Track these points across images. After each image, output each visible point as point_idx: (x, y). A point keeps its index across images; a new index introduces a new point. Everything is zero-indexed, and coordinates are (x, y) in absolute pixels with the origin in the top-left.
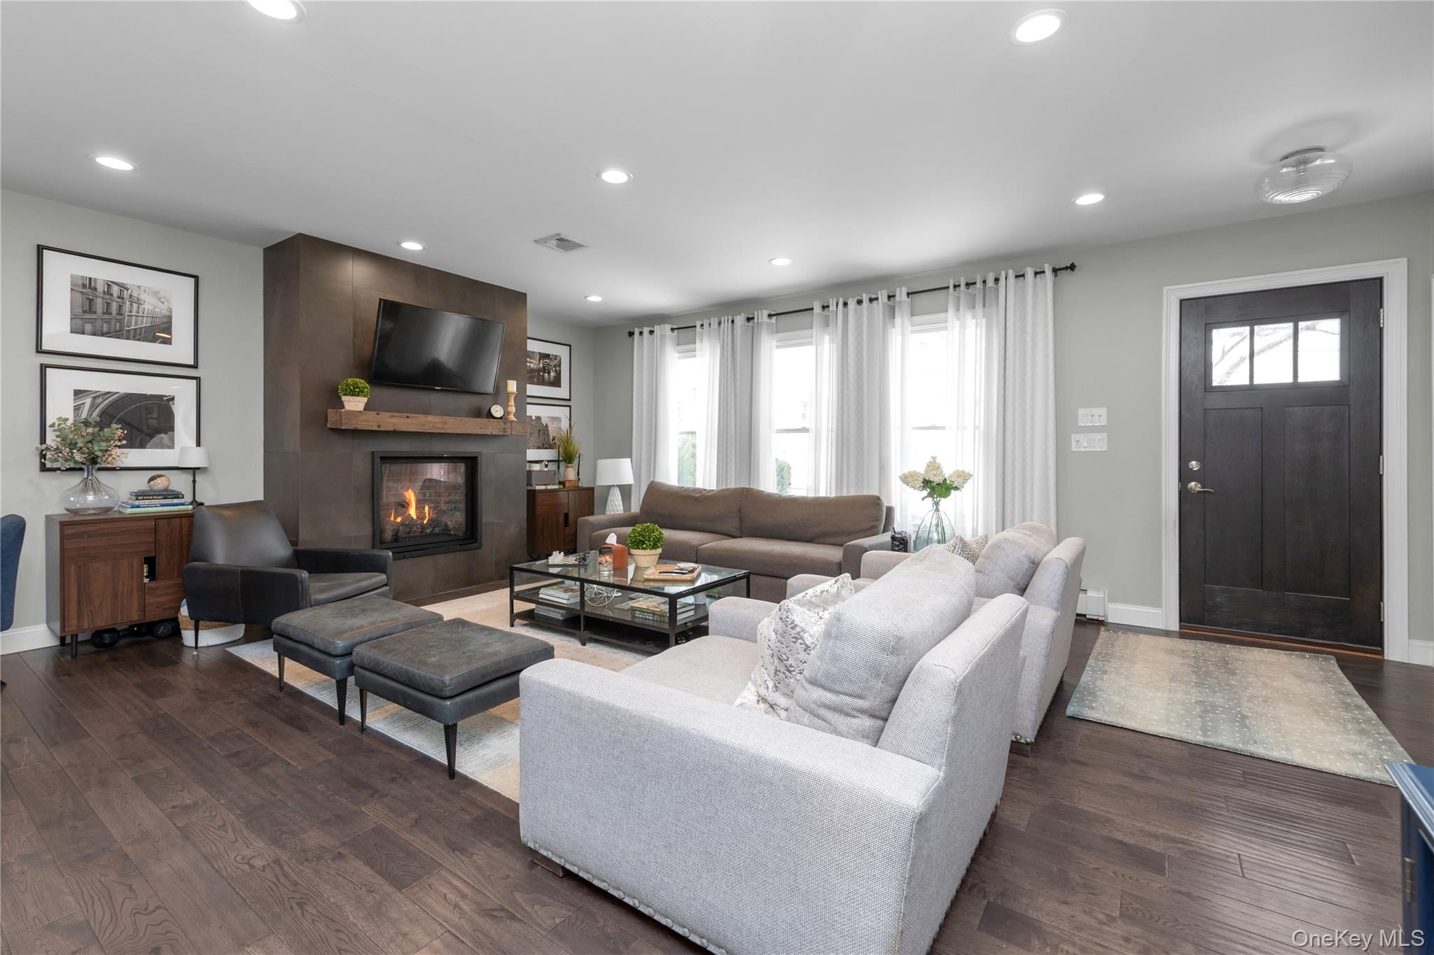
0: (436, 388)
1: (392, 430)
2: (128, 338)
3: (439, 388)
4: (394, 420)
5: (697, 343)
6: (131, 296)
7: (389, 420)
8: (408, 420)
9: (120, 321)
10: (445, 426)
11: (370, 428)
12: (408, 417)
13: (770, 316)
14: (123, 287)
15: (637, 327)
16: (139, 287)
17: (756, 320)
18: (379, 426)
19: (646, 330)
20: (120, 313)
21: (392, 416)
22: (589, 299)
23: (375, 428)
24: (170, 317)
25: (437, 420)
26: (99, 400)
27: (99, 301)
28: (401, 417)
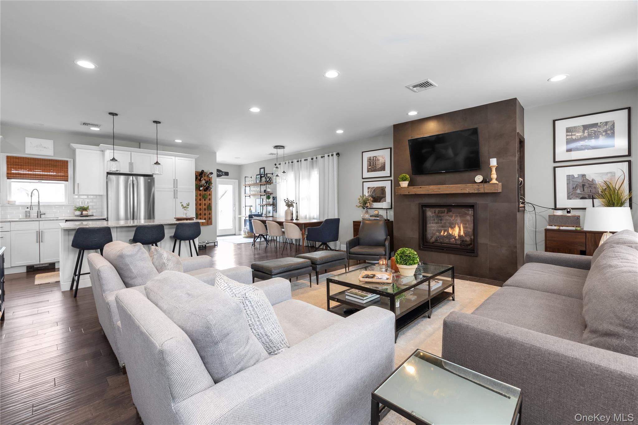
0: (443, 172)
1: (414, 194)
2: (377, 171)
3: (445, 172)
4: (414, 190)
6: (377, 159)
7: (413, 190)
8: (421, 189)
9: (375, 167)
10: (439, 190)
11: (405, 194)
12: (421, 188)
14: (376, 157)
16: (379, 156)
18: (409, 193)
20: (375, 165)
21: (414, 188)
23: (407, 193)
24: (385, 162)
25: (435, 188)
26: (372, 189)
27: (372, 162)
28: (418, 188)
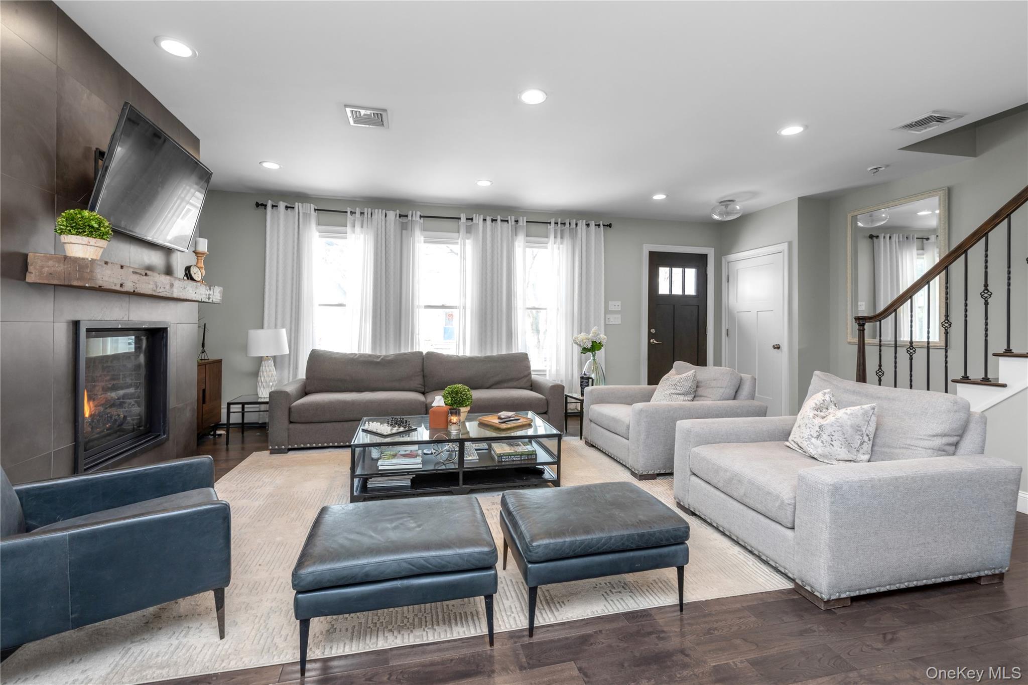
5: (348, 227)
13: (421, 217)
15: (271, 200)
17: (410, 218)
19: (282, 205)
22: (266, 165)
